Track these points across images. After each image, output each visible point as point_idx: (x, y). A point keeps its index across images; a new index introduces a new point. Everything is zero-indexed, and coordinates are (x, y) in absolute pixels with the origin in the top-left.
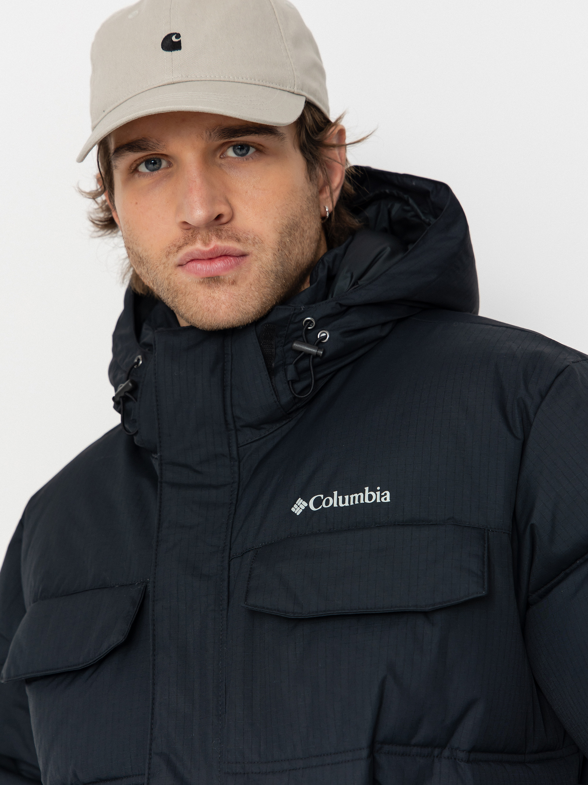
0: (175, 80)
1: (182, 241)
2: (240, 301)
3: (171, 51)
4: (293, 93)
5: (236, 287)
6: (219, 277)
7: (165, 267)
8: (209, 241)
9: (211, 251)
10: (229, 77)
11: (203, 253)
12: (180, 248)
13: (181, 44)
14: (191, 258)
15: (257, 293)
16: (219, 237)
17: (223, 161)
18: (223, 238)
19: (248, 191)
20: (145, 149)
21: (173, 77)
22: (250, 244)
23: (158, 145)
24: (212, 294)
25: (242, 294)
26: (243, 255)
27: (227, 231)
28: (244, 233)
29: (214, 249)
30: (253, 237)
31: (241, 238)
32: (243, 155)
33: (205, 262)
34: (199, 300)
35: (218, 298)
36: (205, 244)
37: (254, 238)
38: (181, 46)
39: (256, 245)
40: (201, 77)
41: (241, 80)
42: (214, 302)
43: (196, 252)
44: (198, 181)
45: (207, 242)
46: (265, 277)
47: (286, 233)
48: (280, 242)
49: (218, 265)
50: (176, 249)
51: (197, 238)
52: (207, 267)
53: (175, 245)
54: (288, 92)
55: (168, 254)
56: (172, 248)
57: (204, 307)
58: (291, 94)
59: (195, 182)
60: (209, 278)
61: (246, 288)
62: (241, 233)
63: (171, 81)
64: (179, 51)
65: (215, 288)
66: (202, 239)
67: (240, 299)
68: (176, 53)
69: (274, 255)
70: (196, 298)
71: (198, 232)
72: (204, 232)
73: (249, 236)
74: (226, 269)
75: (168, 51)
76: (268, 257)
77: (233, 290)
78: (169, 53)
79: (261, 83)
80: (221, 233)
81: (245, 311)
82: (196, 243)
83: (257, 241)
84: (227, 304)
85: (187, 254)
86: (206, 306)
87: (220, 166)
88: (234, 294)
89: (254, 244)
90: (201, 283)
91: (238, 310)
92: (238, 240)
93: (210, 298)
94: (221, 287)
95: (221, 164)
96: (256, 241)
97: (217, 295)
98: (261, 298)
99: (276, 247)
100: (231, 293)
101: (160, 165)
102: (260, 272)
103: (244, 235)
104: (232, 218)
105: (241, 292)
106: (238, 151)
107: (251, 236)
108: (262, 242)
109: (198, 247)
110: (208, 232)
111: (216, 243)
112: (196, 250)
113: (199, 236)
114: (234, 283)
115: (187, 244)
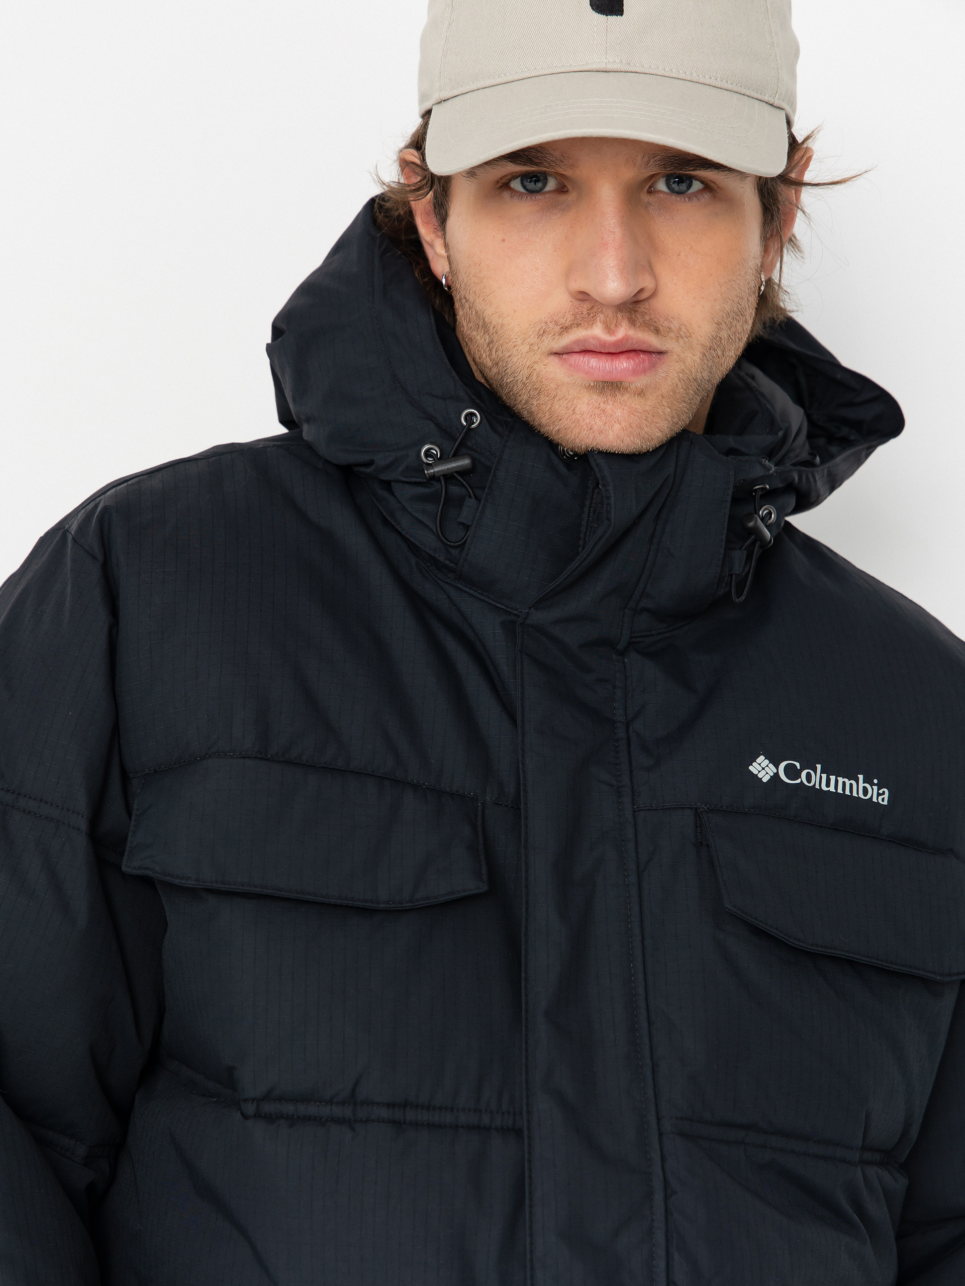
0: (610, 67)
1: (569, 318)
2: (644, 421)
3: (607, 16)
4: (772, 105)
5: (642, 400)
6: (621, 383)
7: (530, 350)
8: (616, 326)
9: (617, 343)
10: (692, 74)
11: (604, 344)
12: (565, 329)
13: (623, 5)
14: (583, 348)
15: (669, 410)
16: (632, 322)
17: (651, 199)
18: (638, 324)
19: (682, 253)
20: (536, 164)
21: (607, 61)
22: (672, 338)
23: (562, 162)
24: (601, 404)
25: (648, 411)
26: (660, 353)
27: (644, 314)
28: (666, 319)
29: (621, 341)
30: (677, 327)
31: (661, 328)
32: (679, 193)
33: (604, 358)
34: (577, 410)
35: (610, 412)
36: (609, 330)
37: (680, 329)
38: (623, 9)
39: (681, 341)
40: (650, 67)
41: (708, 81)
42: (604, 418)
43: (592, 341)
44: (618, 231)
45: (612, 326)
46: (684, 388)
47: (726, 324)
48: (715, 337)
49: (623, 364)
50: (557, 329)
51: (598, 319)
52: (607, 365)
53: (556, 323)
54: (766, 103)
55: (542, 334)
56: (551, 325)
57: (584, 423)
58: (770, 106)
59: (614, 234)
60: (605, 382)
61: (654, 402)
62: (662, 320)
63: (602, 66)
64: (619, 16)
65: (609, 397)
66: (605, 321)
67: (644, 418)
68: (613, 19)
69: (703, 356)
70: (574, 407)
71: (600, 310)
72: (610, 313)
73: (672, 325)
74: (635, 372)
75: (601, 14)
76: (695, 358)
77: (637, 403)
78: (602, 17)
79: (735, 89)
80: (636, 316)
81: (647, 436)
82: (594, 327)
83: (683, 334)
84: (623, 424)
85: (577, 342)
86: (588, 421)
87: (646, 207)
88: (637, 410)
89: (678, 338)
90: (589, 388)
91: (638, 435)
92: (657, 331)
93: (596, 411)
94: (619, 396)
95: (648, 202)
96: (681, 333)
97: (609, 407)
98: (673, 417)
99: (708, 344)
100: (633, 407)
101: (545, 185)
102: (679, 379)
103: (665, 322)
104: (654, 294)
105: (647, 408)
106: (675, 186)
107: (675, 325)
108: (690, 336)
109: (597, 332)
110: (617, 313)
111: (624, 332)
112: (593, 338)
113: (602, 316)
114: (641, 393)
115: (578, 325)
